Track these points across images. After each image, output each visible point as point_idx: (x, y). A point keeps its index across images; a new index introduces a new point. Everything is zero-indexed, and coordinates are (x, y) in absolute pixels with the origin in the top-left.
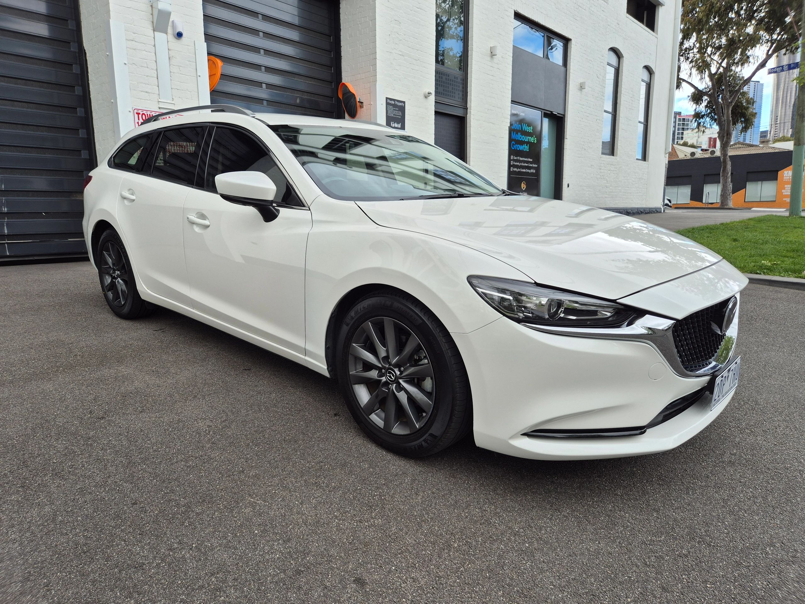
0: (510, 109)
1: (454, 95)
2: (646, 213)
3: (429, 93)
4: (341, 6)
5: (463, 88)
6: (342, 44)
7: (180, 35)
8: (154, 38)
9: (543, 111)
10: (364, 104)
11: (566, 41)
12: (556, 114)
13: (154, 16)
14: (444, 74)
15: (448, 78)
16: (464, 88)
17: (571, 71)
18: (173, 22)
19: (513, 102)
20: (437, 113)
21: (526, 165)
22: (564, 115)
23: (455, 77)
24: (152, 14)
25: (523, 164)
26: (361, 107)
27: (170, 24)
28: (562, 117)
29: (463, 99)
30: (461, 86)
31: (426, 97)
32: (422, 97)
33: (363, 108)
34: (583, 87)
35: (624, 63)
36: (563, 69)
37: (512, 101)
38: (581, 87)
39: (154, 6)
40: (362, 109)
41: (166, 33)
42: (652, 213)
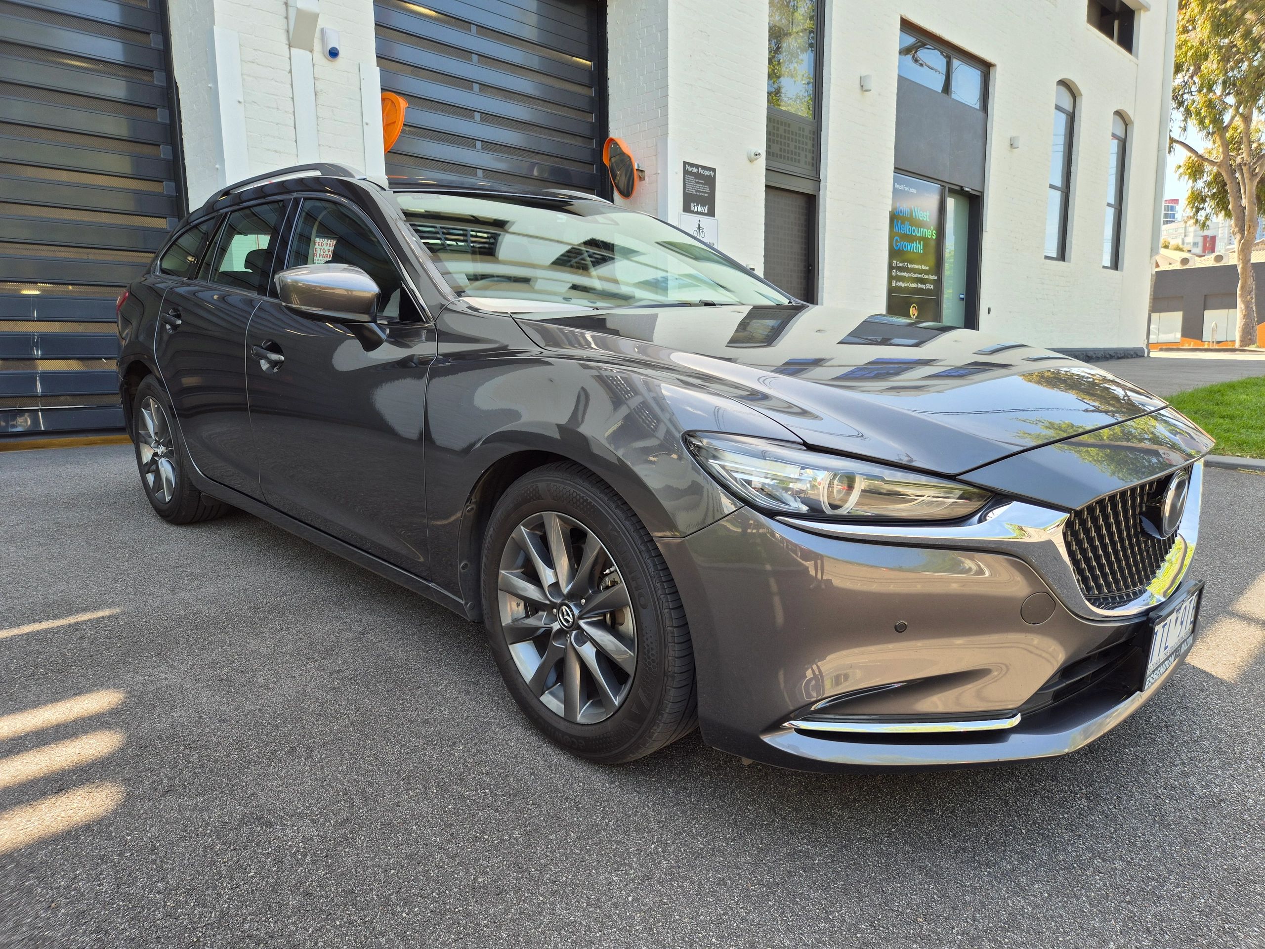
0: (891, 181)
1: (797, 157)
2: (1119, 358)
3: (757, 154)
4: (609, 10)
6: (610, 73)
7: (334, 53)
8: (290, 58)
9: (947, 186)
10: (646, 173)
12: (968, 192)
13: (290, 21)
14: (782, 122)
15: (787, 128)
16: (815, 147)
17: (995, 119)
18: (322, 30)
19: (897, 170)
20: (769, 188)
21: (919, 276)
22: (983, 193)
24: (287, 18)
26: (641, 179)
27: (317, 34)
28: (979, 196)
29: (813, 165)
30: (810, 143)
31: (751, 161)
32: (745, 161)
34: (1014, 146)
35: (1082, 106)
36: (981, 114)
37: (895, 168)
39: (290, 3)
40: (643, 182)
41: (311, 51)
42: (1128, 358)
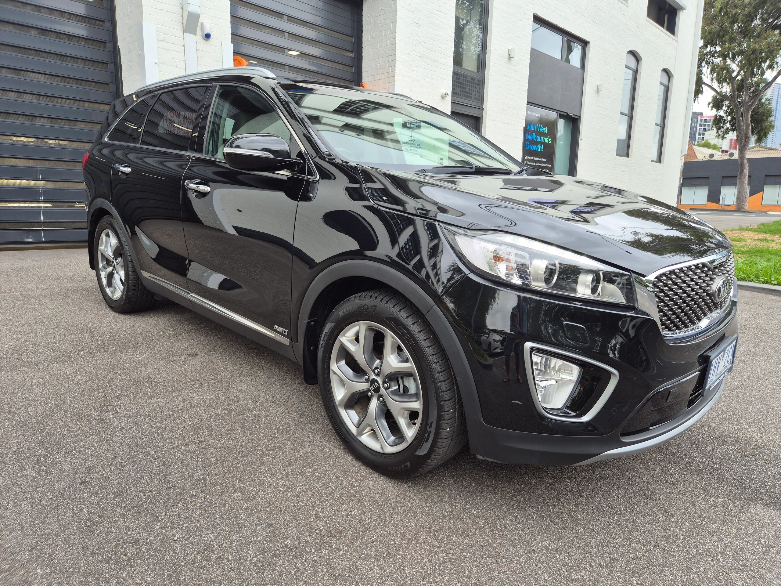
0: (525, 110)
1: (470, 95)
3: (446, 94)
4: (364, 8)
5: (479, 89)
6: (364, 45)
7: (208, 36)
8: (184, 39)
9: (559, 112)
11: (584, 43)
12: (571, 116)
13: (184, 18)
14: (462, 75)
15: (464, 78)
16: (481, 90)
17: (589, 73)
18: (202, 23)
19: (529, 103)
21: (540, 165)
22: (580, 117)
23: (472, 78)
24: (182, 16)
25: (536, 164)
27: (199, 25)
28: (578, 119)
29: (479, 100)
30: (477, 87)
31: (443, 98)
35: (642, 66)
36: (581, 71)
38: (598, 89)
39: (184, 8)
41: (195, 34)
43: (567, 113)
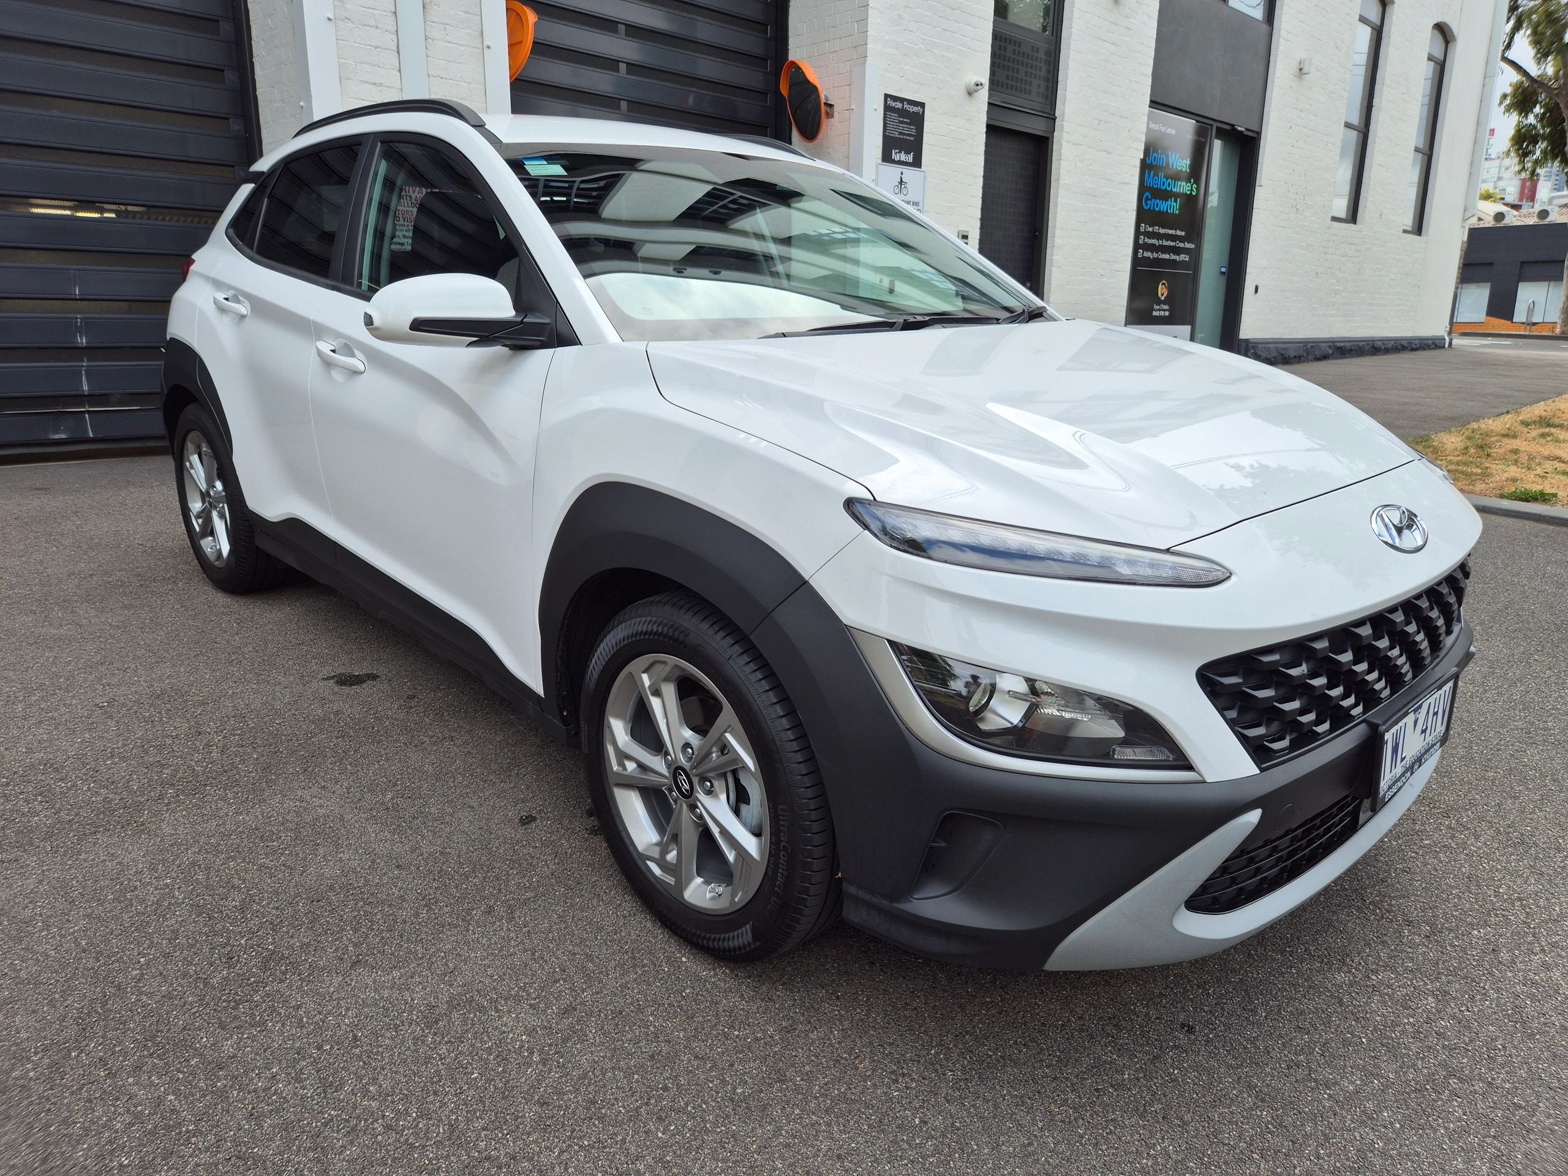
0: (1145, 119)
1: (1028, 87)
2: (1413, 350)
3: (977, 85)
5: (1049, 72)
9: (1215, 125)
10: (836, 109)
12: (1241, 132)
14: (1010, 40)
15: (1017, 49)
16: (1051, 73)
17: (1283, 33)
19: (1154, 104)
20: (991, 129)
21: (1172, 244)
22: (1259, 133)
23: (1033, 48)
25: (1166, 243)
26: (830, 115)
28: (1255, 138)
29: (1047, 98)
30: (1044, 67)
31: (970, 94)
32: (962, 92)
33: (833, 117)
34: (1304, 71)
35: (1394, 18)
36: (1265, 27)
37: (1151, 101)
38: (1301, 69)
40: (832, 120)
42: (1425, 349)
43: (1233, 126)
